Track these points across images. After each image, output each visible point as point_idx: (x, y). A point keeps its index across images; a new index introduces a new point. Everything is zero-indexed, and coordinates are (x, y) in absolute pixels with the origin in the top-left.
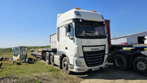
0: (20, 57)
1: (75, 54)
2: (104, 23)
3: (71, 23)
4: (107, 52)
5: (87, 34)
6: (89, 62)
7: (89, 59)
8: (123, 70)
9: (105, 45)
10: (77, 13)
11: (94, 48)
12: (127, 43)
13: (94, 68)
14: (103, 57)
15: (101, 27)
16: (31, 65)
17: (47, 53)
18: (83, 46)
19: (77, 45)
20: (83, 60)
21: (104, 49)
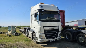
0: (12, 32)
1: (39, 31)
2: (59, 12)
3: (37, 12)
4: (60, 30)
5: (50, 19)
6: (48, 36)
7: (48, 35)
8: (70, 42)
9: (59, 26)
10: (41, 6)
11: (51, 27)
12: (78, 25)
13: (51, 40)
14: (58, 33)
15: (57, 15)
16: (17, 37)
17: (26, 30)
18: (44, 27)
19: (40, 26)
20: (44, 35)
21: (58, 28)
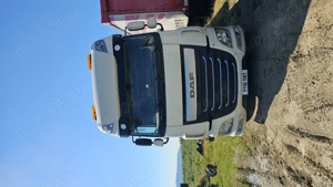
7: (217, 105)
18: (185, 122)
21: (193, 50)
